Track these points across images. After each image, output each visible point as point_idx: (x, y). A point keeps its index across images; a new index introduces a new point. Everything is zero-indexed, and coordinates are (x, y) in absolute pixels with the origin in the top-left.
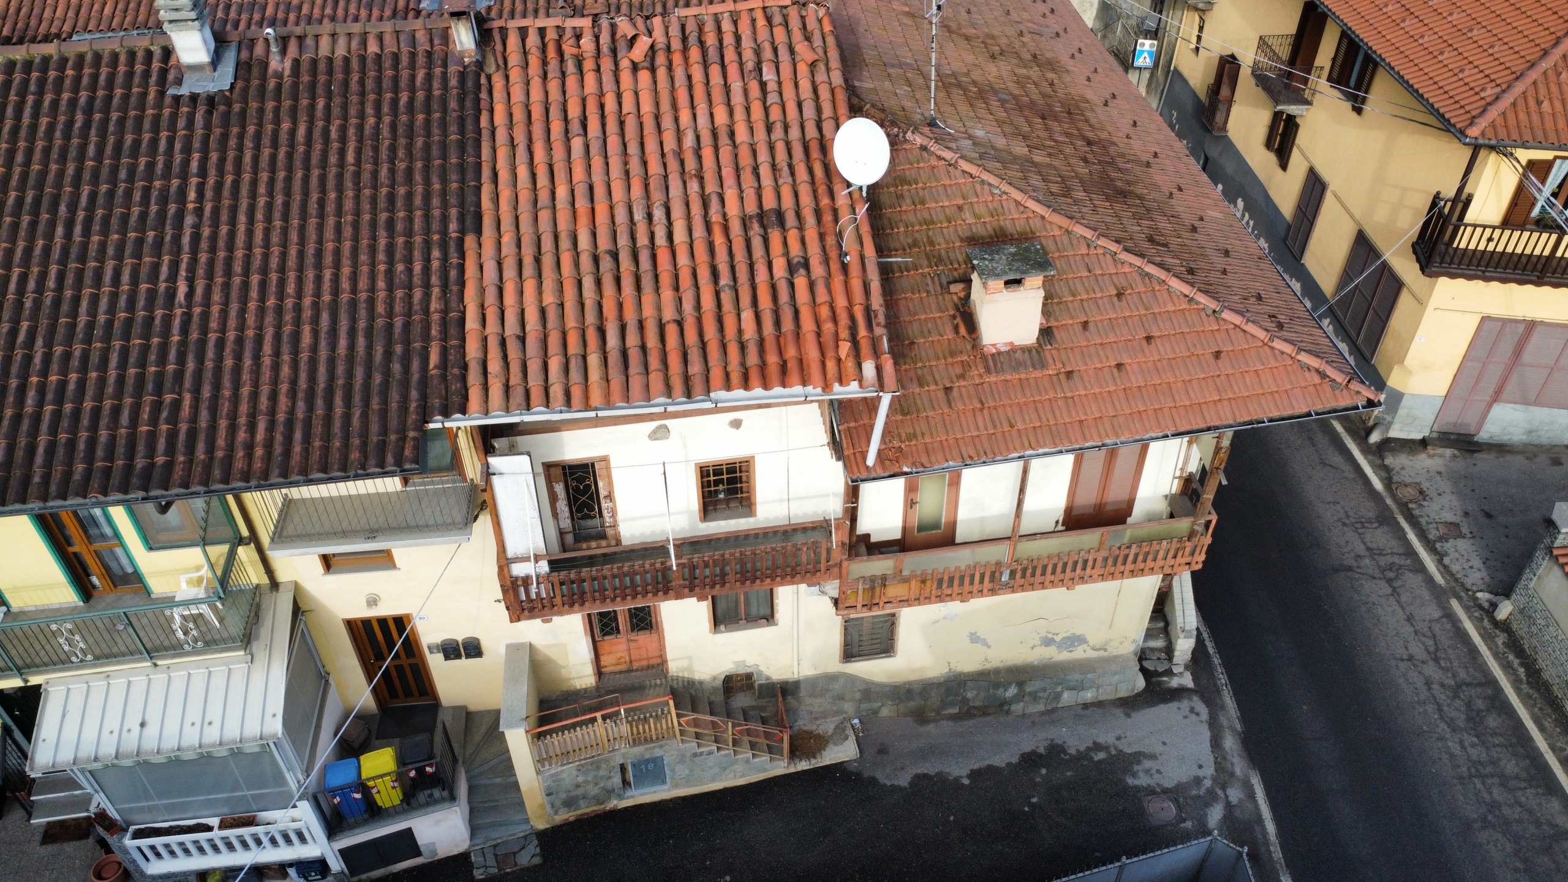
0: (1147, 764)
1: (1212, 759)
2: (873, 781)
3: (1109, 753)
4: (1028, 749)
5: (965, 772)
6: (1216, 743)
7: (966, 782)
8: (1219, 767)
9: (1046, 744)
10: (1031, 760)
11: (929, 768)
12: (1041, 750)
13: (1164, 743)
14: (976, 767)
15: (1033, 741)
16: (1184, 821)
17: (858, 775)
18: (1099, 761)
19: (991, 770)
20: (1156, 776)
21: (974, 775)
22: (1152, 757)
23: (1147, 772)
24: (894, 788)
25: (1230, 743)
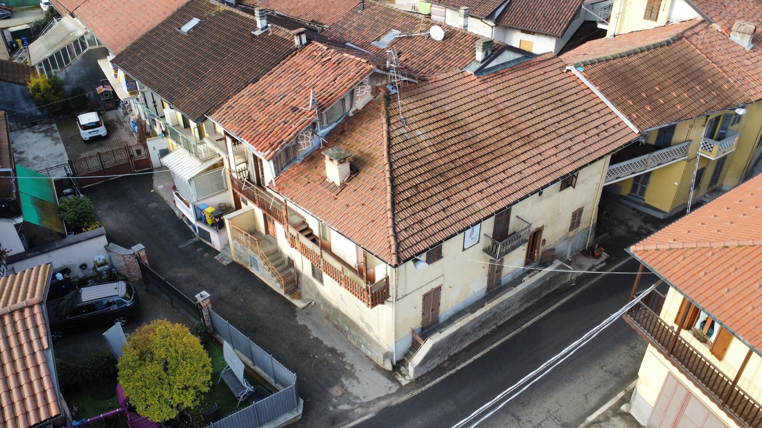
0: (355, 382)
1: (371, 399)
2: (296, 316)
3: (351, 370)
4: (336, 348)
5: (315, 336)
6: (379, 399)
7: (312, 337)
8: (369, 403)
9: (342, 352)
10: (333, 351)
11: (310, 326)
12: (338, 352)
13: (367, 384)
14: (319, 337)
15: (340, 348)
16: (336, 399)
17: (295, 312)
18: (346, 369)
19: (321, 342)
20: (351, 386)
21: (316, 339)
22: (359, 382)
23: (351, 383)
24: (297, 322)
25: (383, 404)
